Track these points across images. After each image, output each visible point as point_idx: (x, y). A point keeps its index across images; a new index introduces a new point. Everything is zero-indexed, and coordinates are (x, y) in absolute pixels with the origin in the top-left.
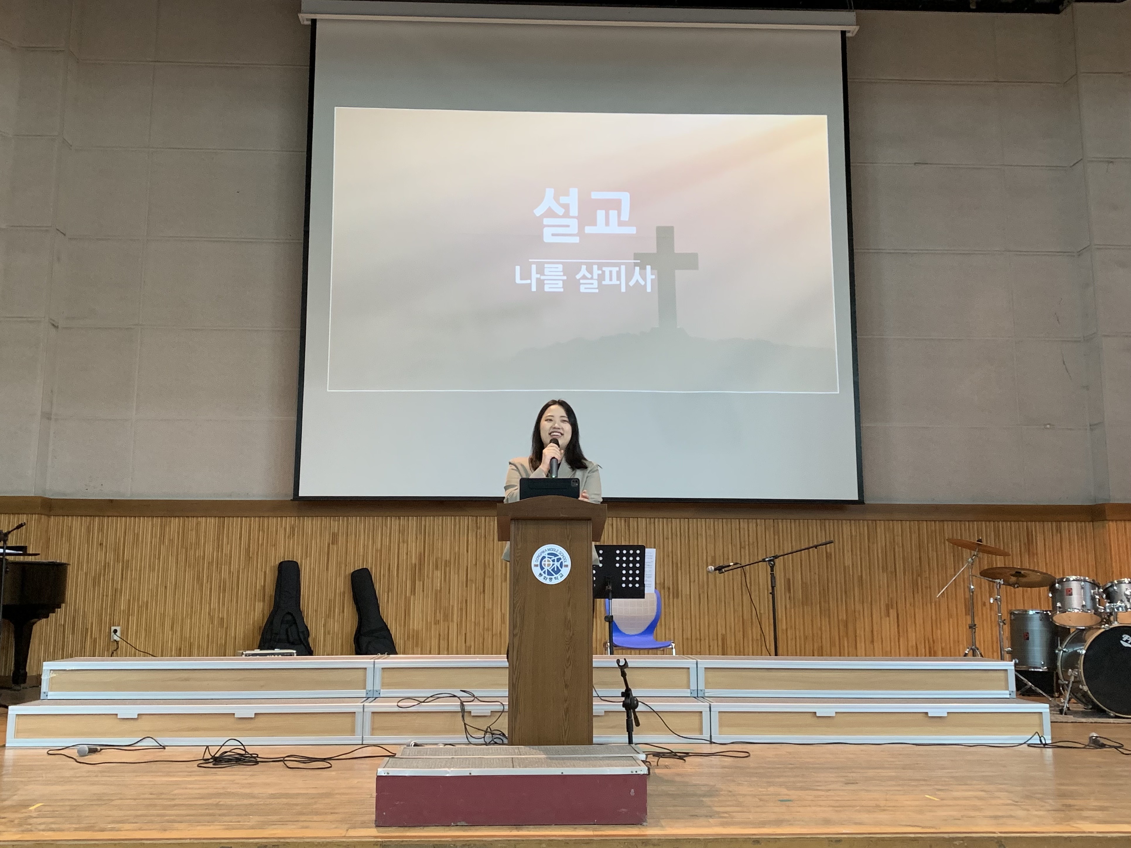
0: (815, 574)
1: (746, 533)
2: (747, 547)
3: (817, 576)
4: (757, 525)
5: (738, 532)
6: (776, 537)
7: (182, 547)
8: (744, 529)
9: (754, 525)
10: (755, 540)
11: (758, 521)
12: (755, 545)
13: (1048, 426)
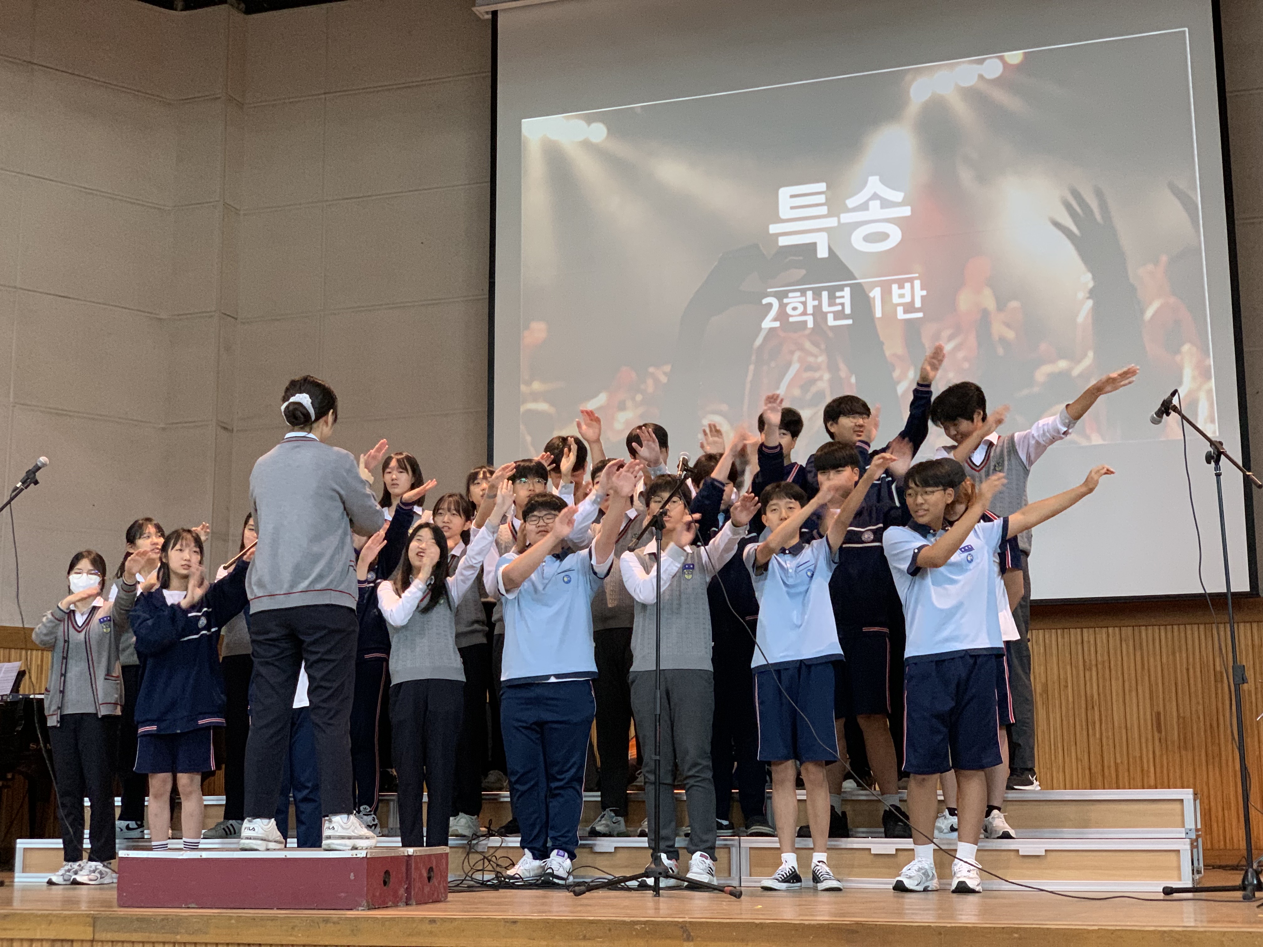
0: (1198, 703)
1: (1093, 649)
2: (1094, 669)
3: (1201, 707)
4: (1108, 635)
5: (1080, 647)
6: (1138, 654)
8: (1089, 642)
9: (1104, 636)
10: (1106, 658)
11: (1111, 630)
12: (1107, 664)
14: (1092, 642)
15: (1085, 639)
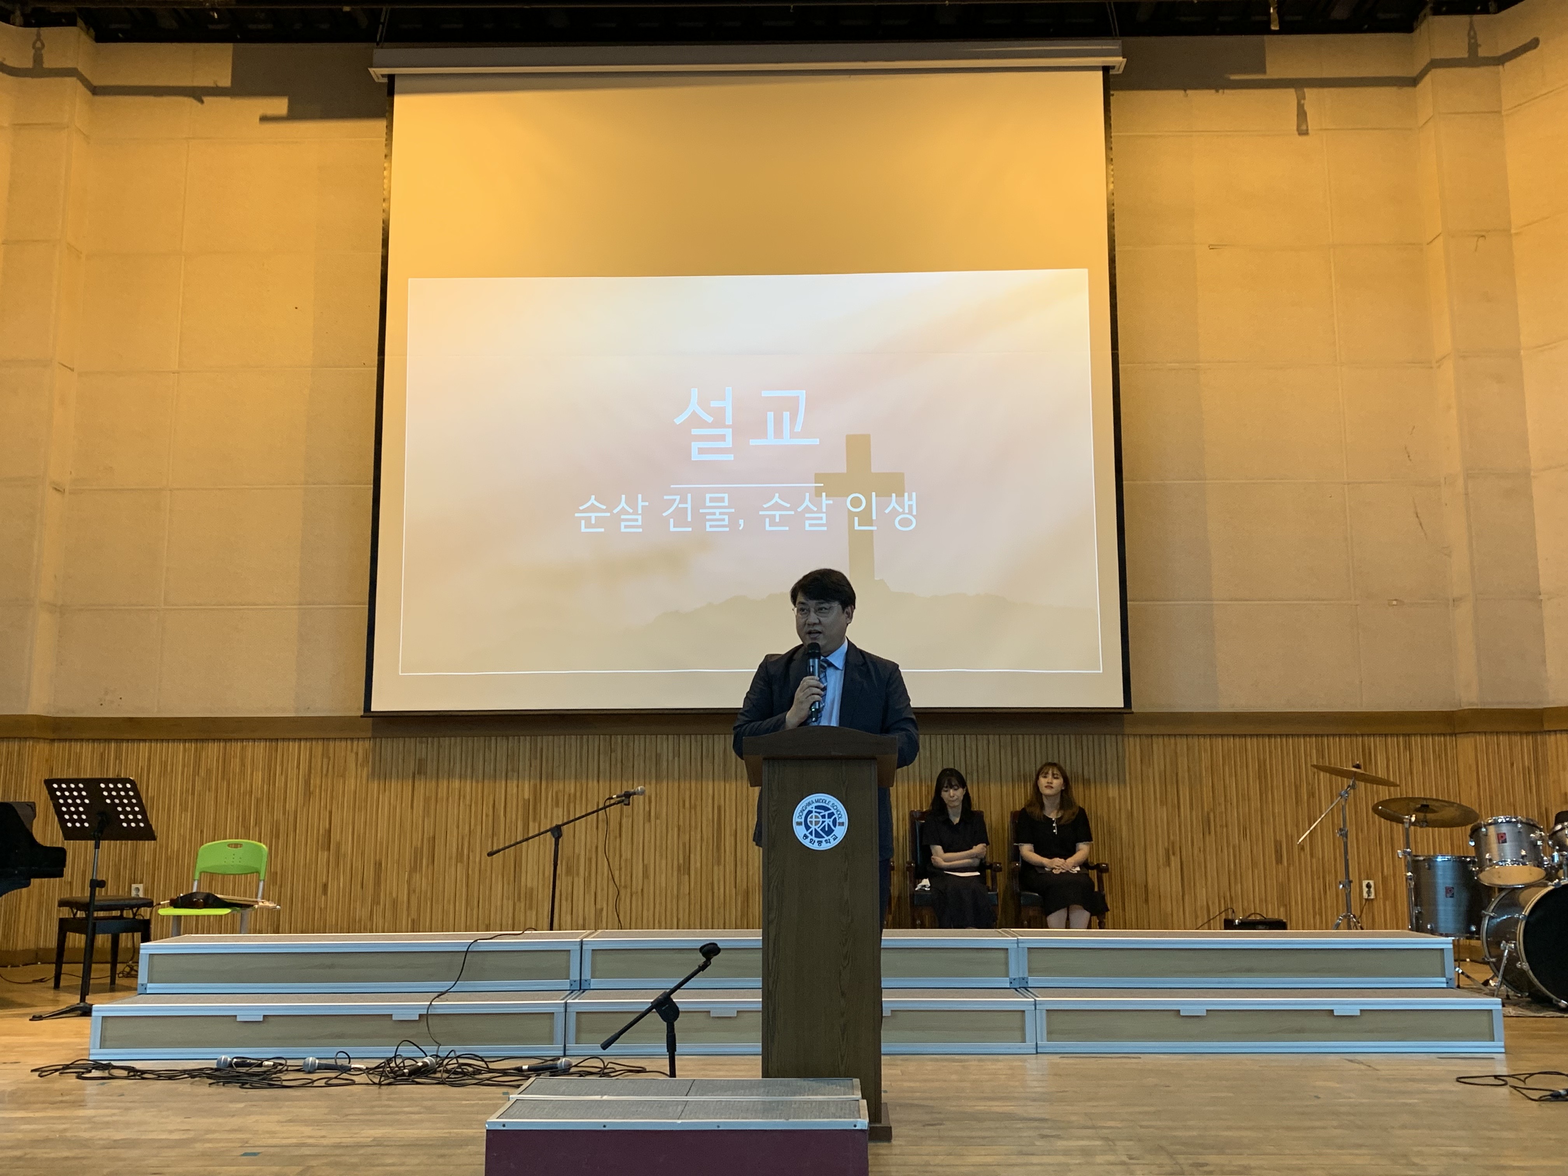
4: (989, 741)
5: (962, 752)
6: (1015, 759)
7: (223, 778)
9: (985, 742)
11: (991, 737)
12: (986, 769)
13: (1395, 603)
14: (974, 747)
15: (968, 744)
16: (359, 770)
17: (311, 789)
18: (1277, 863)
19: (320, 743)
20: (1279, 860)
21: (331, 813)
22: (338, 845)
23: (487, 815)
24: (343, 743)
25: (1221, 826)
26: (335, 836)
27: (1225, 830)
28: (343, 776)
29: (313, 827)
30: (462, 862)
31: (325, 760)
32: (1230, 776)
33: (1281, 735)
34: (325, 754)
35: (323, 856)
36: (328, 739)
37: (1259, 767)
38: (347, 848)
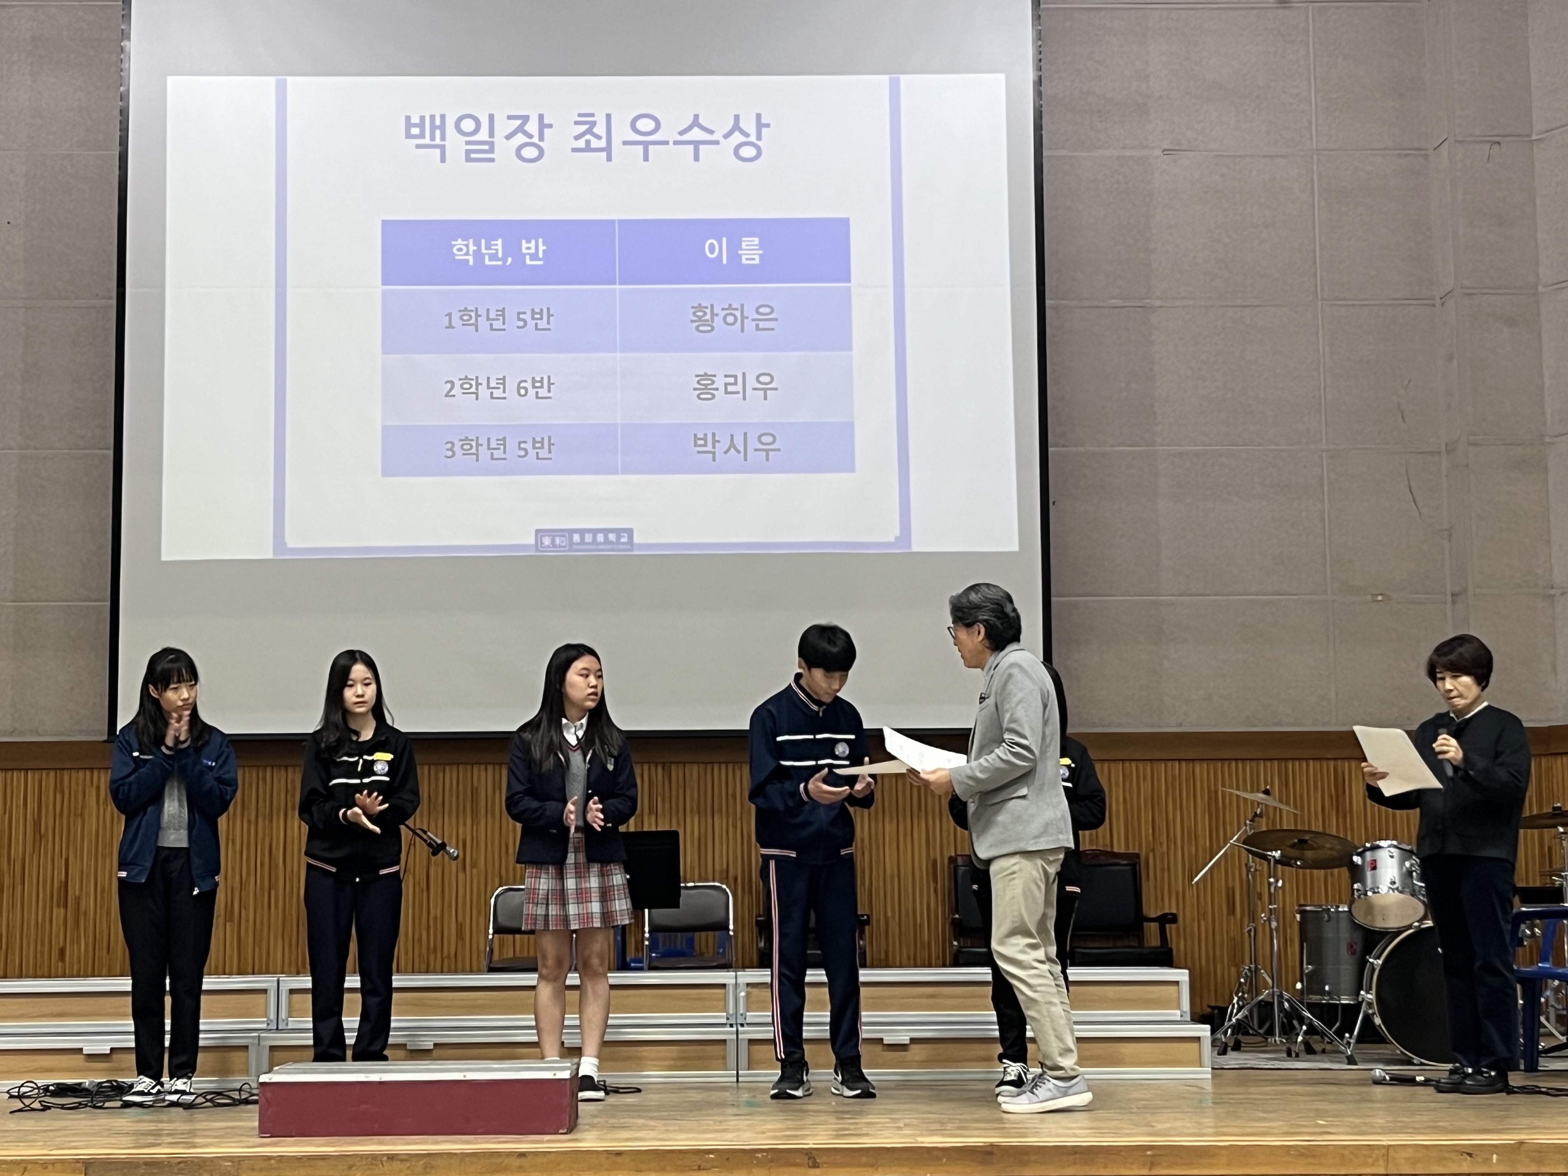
13: (1380, 598)
16: (101, 809)
17: (43, 831)
18: (1228, 914)
19: (52, 773)
20: (1232, 911)
21: (67, 861)
22: (78, 900)
23: (262, 865)
24: (81, 774)
25: (1162, 870)
26: (74, 890)
27: (1166, 874)
28: (82, 814)
29: (45, 880)
30: (231, 920)
31: (58, 796)
32: (1174, 809)
33: (1236, 760)
34: (59, 788)
35: (58, 913)
36: (63, 769)
37: (1210, 798)
38: (89, 904)
